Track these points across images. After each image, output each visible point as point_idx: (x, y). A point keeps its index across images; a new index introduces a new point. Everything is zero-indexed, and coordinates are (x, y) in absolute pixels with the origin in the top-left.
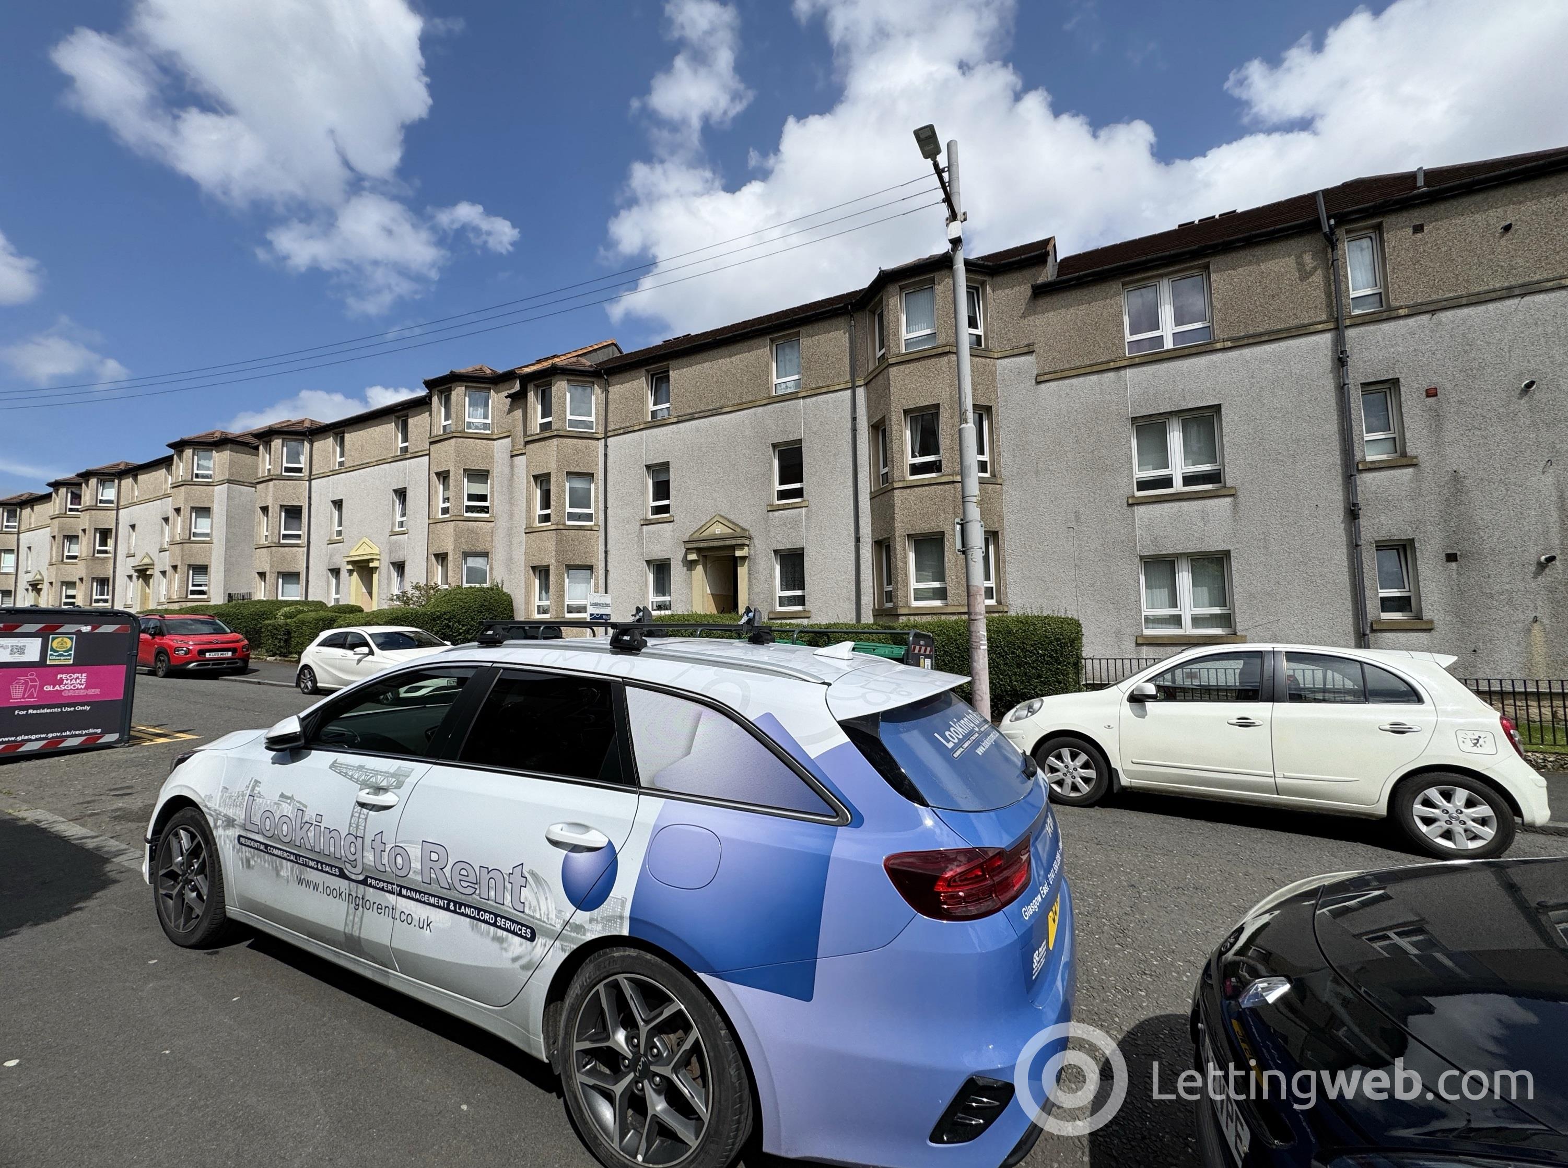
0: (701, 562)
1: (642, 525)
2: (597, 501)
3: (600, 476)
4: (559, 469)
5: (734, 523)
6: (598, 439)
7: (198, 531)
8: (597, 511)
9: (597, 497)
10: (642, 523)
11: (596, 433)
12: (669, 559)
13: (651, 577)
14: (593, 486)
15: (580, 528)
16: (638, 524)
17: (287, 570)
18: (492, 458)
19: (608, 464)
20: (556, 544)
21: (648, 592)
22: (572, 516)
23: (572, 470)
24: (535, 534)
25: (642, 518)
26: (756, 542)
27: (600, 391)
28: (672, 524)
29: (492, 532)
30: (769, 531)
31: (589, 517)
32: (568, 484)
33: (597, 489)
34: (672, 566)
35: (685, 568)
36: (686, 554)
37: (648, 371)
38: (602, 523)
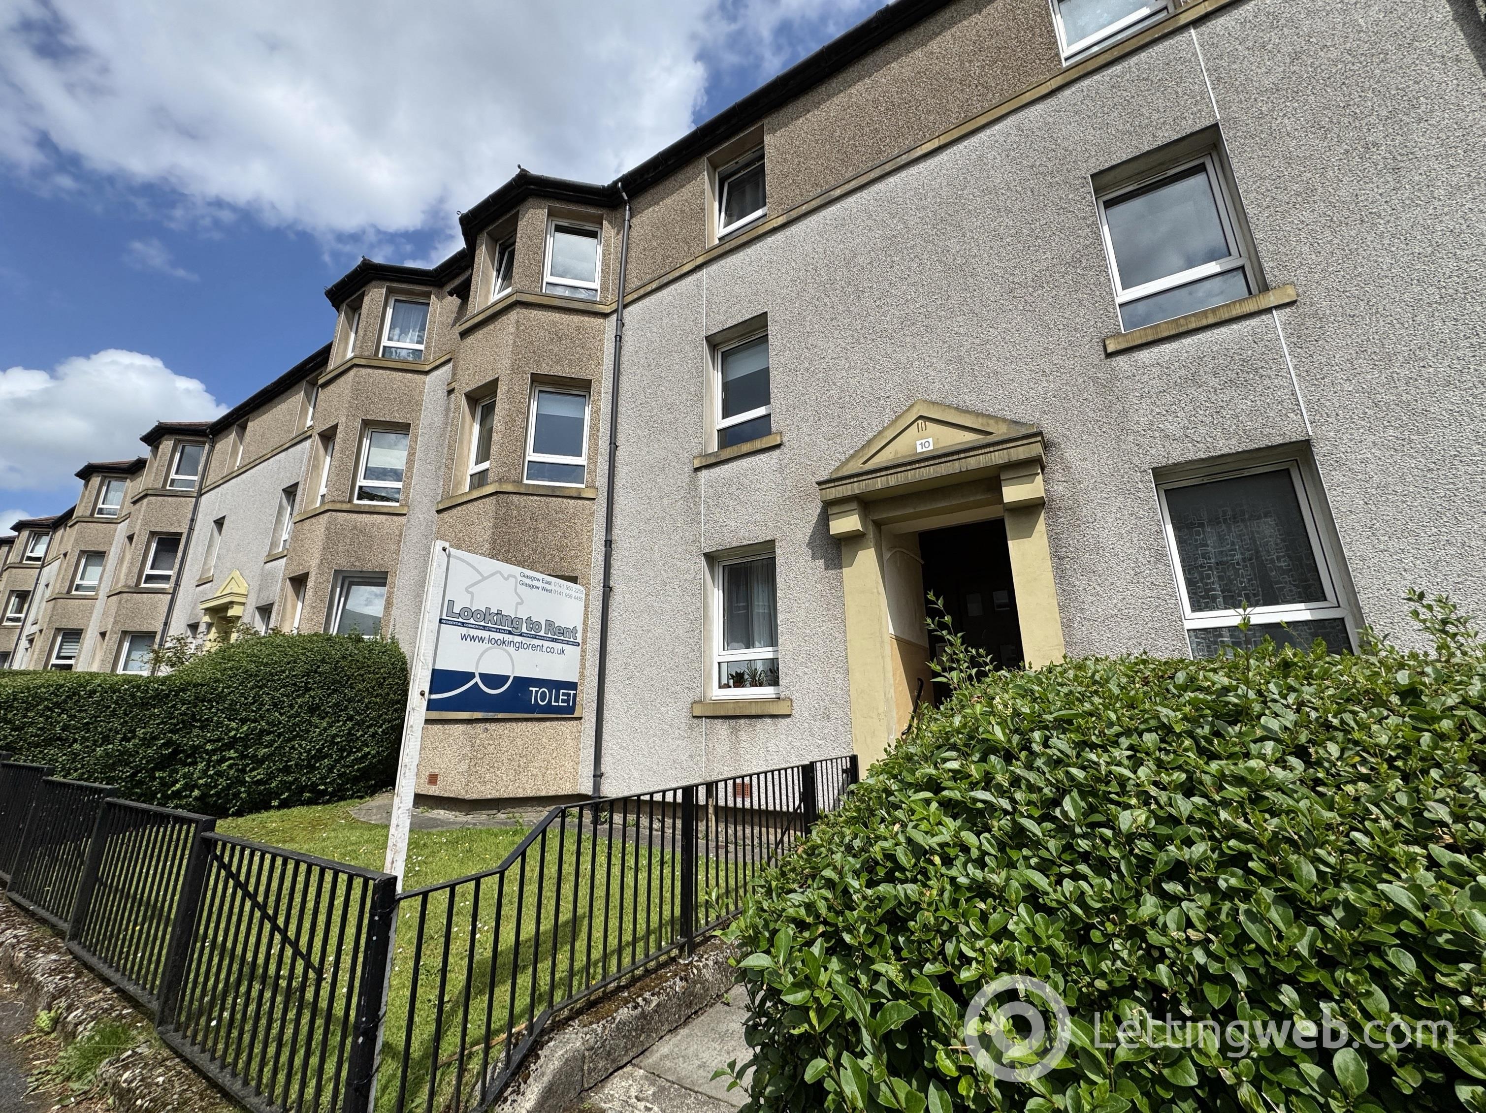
0: (871, 535)
1: (697, 470)
2: (594, 437)
3: (603, 387)
4: (515, 369)
5: (978, 414)
6: (605, 315)
7: (85, 583)
8: (592, 459)
9: (594, 428)
10: (697, 463)
11: (600, 303)
12: (770, 544)
13: (717, 598)
14: (588, 410)
15: (552, 494)
16: (688, 469)
17: (138, 629)
18: (419, 403)
19: (625, 359)
20: (495, 527)
21: (708, 639)
22: (537, 470)
23: (545, 370)
24: (455, 511)
25: (696, 452)
26: (1071, 453)
27: (613, 232)
28: (777, 452)
29: (401, 534)
30: (1125, 413)
31: (575, 472)
32: (534, 405)
33: (596, 412)
34: (779, 561)
35: (820, 563)
36: (824, 519)
37: (714, 166)
38: (602, 481)
